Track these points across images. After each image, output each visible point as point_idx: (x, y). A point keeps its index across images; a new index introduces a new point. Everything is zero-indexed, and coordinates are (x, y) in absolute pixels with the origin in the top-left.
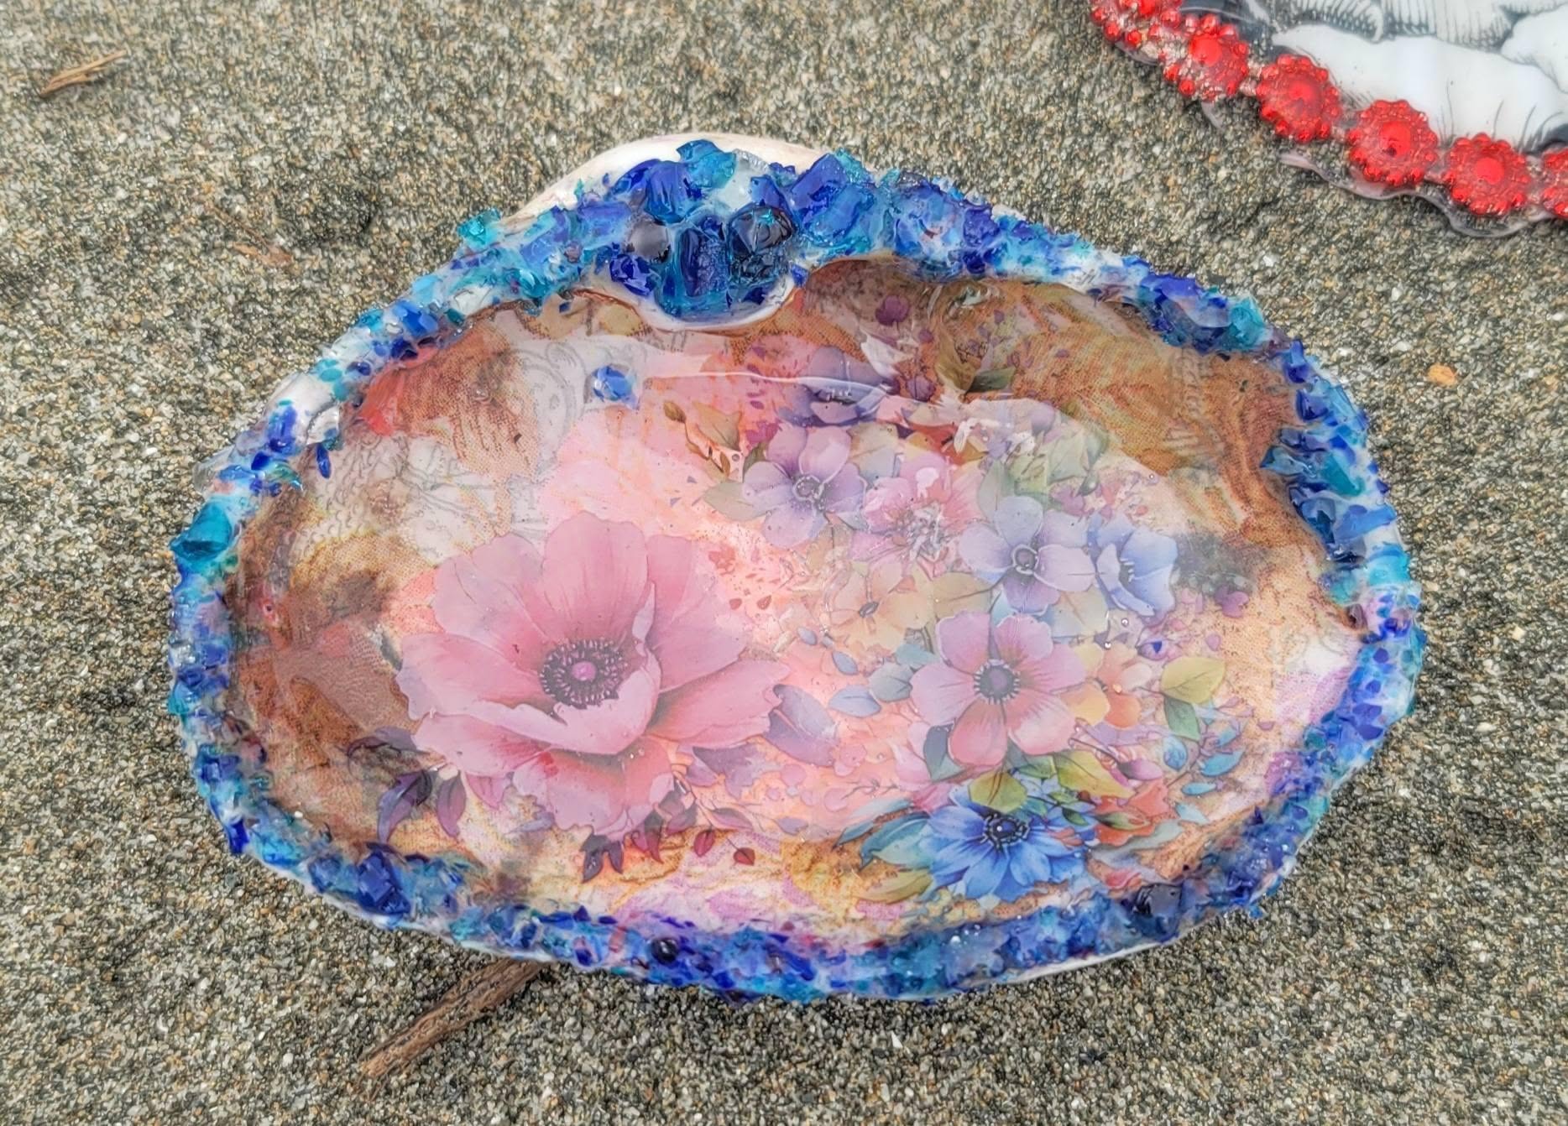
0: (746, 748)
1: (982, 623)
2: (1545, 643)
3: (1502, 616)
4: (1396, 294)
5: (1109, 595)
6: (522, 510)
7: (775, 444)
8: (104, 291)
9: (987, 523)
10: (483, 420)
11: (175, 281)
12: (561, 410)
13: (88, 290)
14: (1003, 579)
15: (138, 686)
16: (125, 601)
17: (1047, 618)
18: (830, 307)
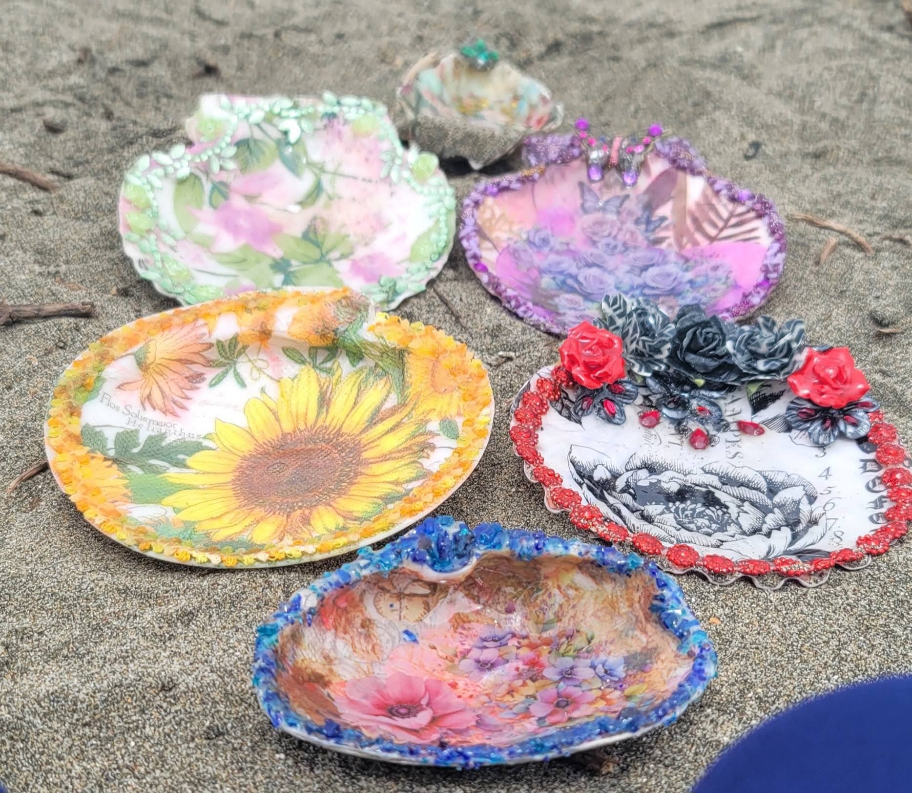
0: (468, 729)
1: (555, 691)
2: (770, 694)
3: (752, 686)
4: (693, 600)
5: (601, 678)
6: (377, 671)
7: (471, 654)
8: (220, 618)
9: (553, 666)
10: (362, 641)
11: (246, 616)
12: (390, 644)
13: (215, 617)
14: (561, 679)
15: (229, 725)
16: (227, 694)
17: (579, 686)
18: (488, 611)
